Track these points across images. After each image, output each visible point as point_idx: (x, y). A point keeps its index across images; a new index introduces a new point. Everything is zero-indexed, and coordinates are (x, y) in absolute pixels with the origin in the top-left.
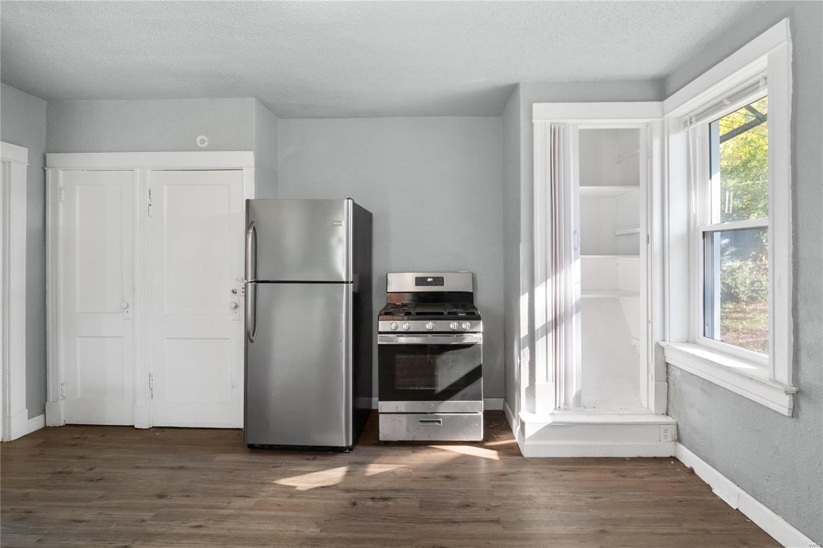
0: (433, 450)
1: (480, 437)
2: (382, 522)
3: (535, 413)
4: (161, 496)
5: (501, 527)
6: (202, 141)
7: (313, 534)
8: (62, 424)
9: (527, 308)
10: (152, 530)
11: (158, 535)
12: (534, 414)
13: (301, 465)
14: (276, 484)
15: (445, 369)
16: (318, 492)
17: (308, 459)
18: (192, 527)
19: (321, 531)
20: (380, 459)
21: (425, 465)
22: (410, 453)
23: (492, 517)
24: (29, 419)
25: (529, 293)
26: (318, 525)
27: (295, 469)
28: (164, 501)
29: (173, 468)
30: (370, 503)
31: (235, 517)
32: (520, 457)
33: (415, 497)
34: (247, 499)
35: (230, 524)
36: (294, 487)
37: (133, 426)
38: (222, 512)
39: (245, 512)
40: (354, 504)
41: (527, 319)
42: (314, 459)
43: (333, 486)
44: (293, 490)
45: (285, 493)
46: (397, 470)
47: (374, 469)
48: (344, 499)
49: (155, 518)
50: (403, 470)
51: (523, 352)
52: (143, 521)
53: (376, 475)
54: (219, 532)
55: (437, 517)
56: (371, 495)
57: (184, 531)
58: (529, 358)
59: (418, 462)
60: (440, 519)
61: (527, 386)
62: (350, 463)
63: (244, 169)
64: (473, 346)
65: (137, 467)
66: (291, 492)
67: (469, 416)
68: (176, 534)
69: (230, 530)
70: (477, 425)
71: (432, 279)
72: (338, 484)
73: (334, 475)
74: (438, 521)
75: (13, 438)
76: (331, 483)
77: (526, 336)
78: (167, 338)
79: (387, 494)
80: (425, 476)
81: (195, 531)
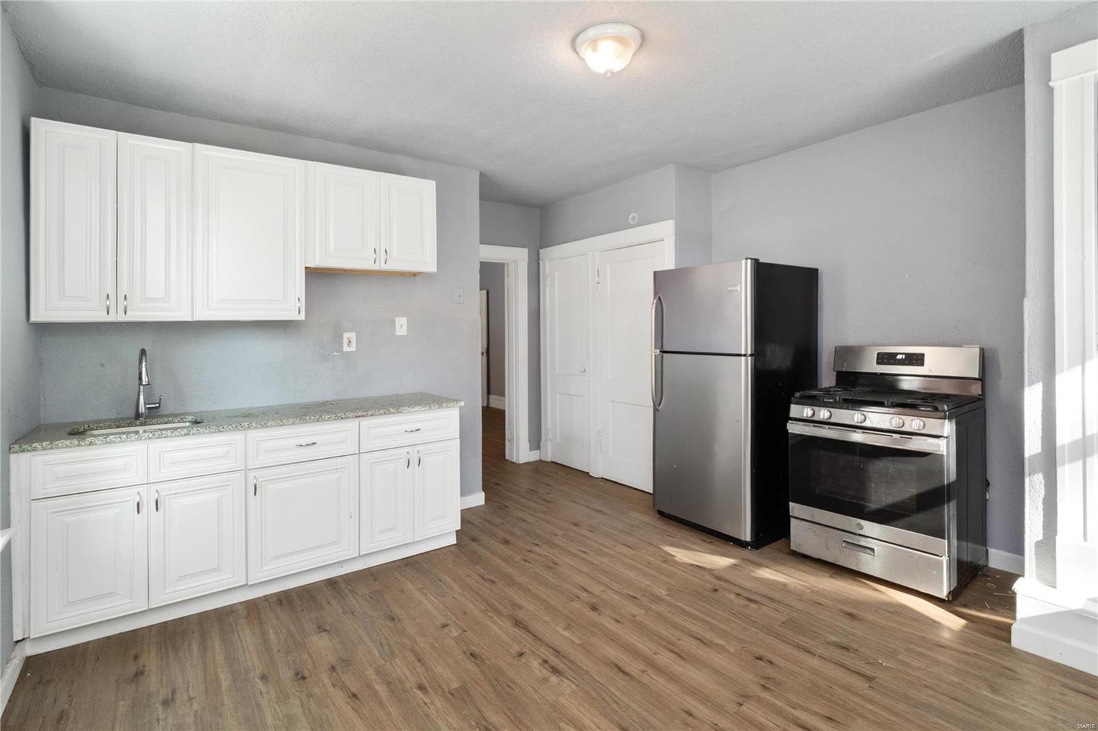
0: (860, 584)
1: (943, 593)
2: (729, 615)
3: (1055, 588)
4: (575, 525)
5: (868, 685)
6: (633, 219)
7: (659, 594)
8: (549, 460)
9: (1040, 407)
10: (557, 542)
11: (558, 546)
12: (1053, 589)
13: (694, 543)
14: (660, 548)
15: (883, 480)
16: (690, 568)
17: (704, 541)
18: (580, 551)
19: (667, 595)
20: (782, 568)
21: (832, 594)
22: (825, 576)
23: (868, 672)
24: (530, 450)
25: (1043, 383)
26: (669, 590)
27: (685, 544)
28: (575, 528)
29: (595, 510)
30: (732, 596)
31: (612, 557)
32: (1004, 644)
33: (786, 613)
34: (629, 549)
35: (605, 560)
36: (673, 556)
37: (588, 473)
38: (605, 549)
39: (620, 557)
40: (716, 590)
41: (1040, 426)
42: (710, 542)
43: (710, 569)
44: (670, 558)
45: (662, 557)
46: (792, 585)
47: (766, 573)
48: (709, 582)
49: (563, 536)
50: (799, 587)
51: (1030, 480)
52: (556, 535)
53: (763, 579)
54: (596, 562)
55: (794, 639)
56: (739, 591)
57: (574, 551)
58: (1044, 493)
59: (825, 588)
60: (794, 641)
61: (1039, 539)
62: (743, 559)
63: (666, 239)
64: (930, 456)
65: (574, 502)
66: (668, 559)
67: (921, 555)
68: (568, 550)
69: (602, 562)
70: (934, 572)
71: (904, 356)
72: (715, 570)
73: (720, 561)
74: (791, 642)
75: (521, 462)
76: (709, 567)
77: (1035, 456)
78: (612, 401)
79: (757, 598)
80: (820, 602)
81: (580, 554)
